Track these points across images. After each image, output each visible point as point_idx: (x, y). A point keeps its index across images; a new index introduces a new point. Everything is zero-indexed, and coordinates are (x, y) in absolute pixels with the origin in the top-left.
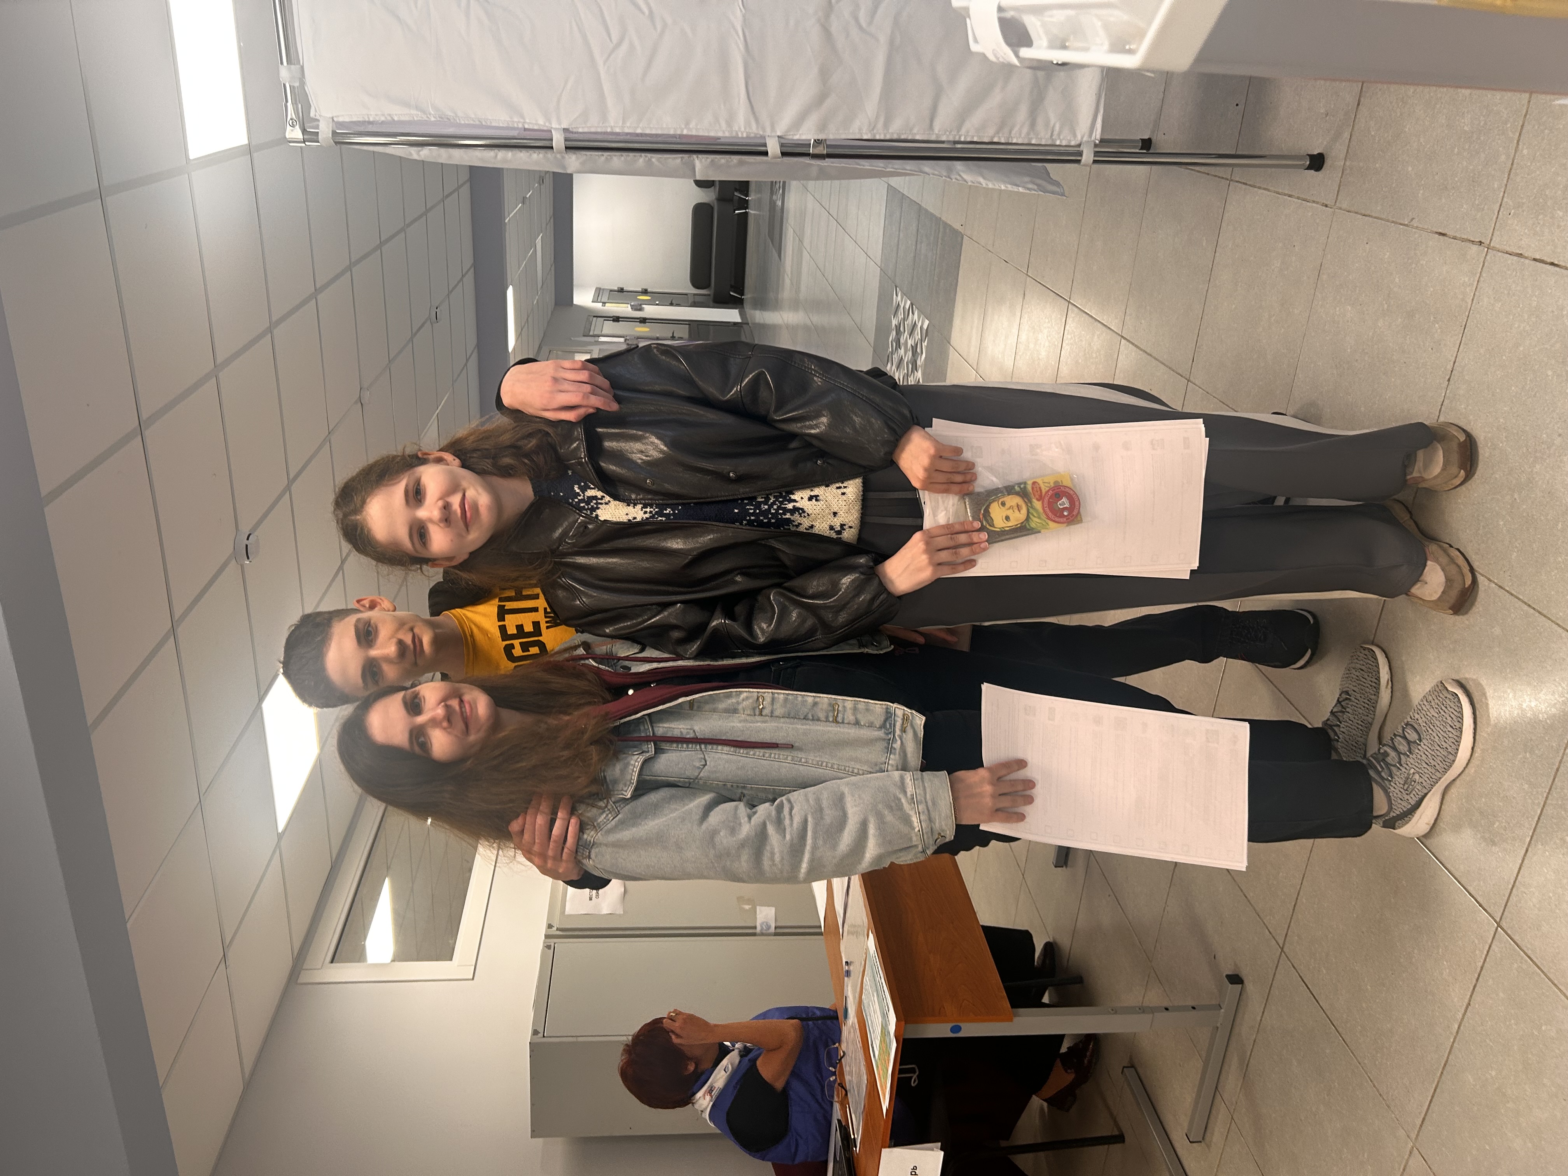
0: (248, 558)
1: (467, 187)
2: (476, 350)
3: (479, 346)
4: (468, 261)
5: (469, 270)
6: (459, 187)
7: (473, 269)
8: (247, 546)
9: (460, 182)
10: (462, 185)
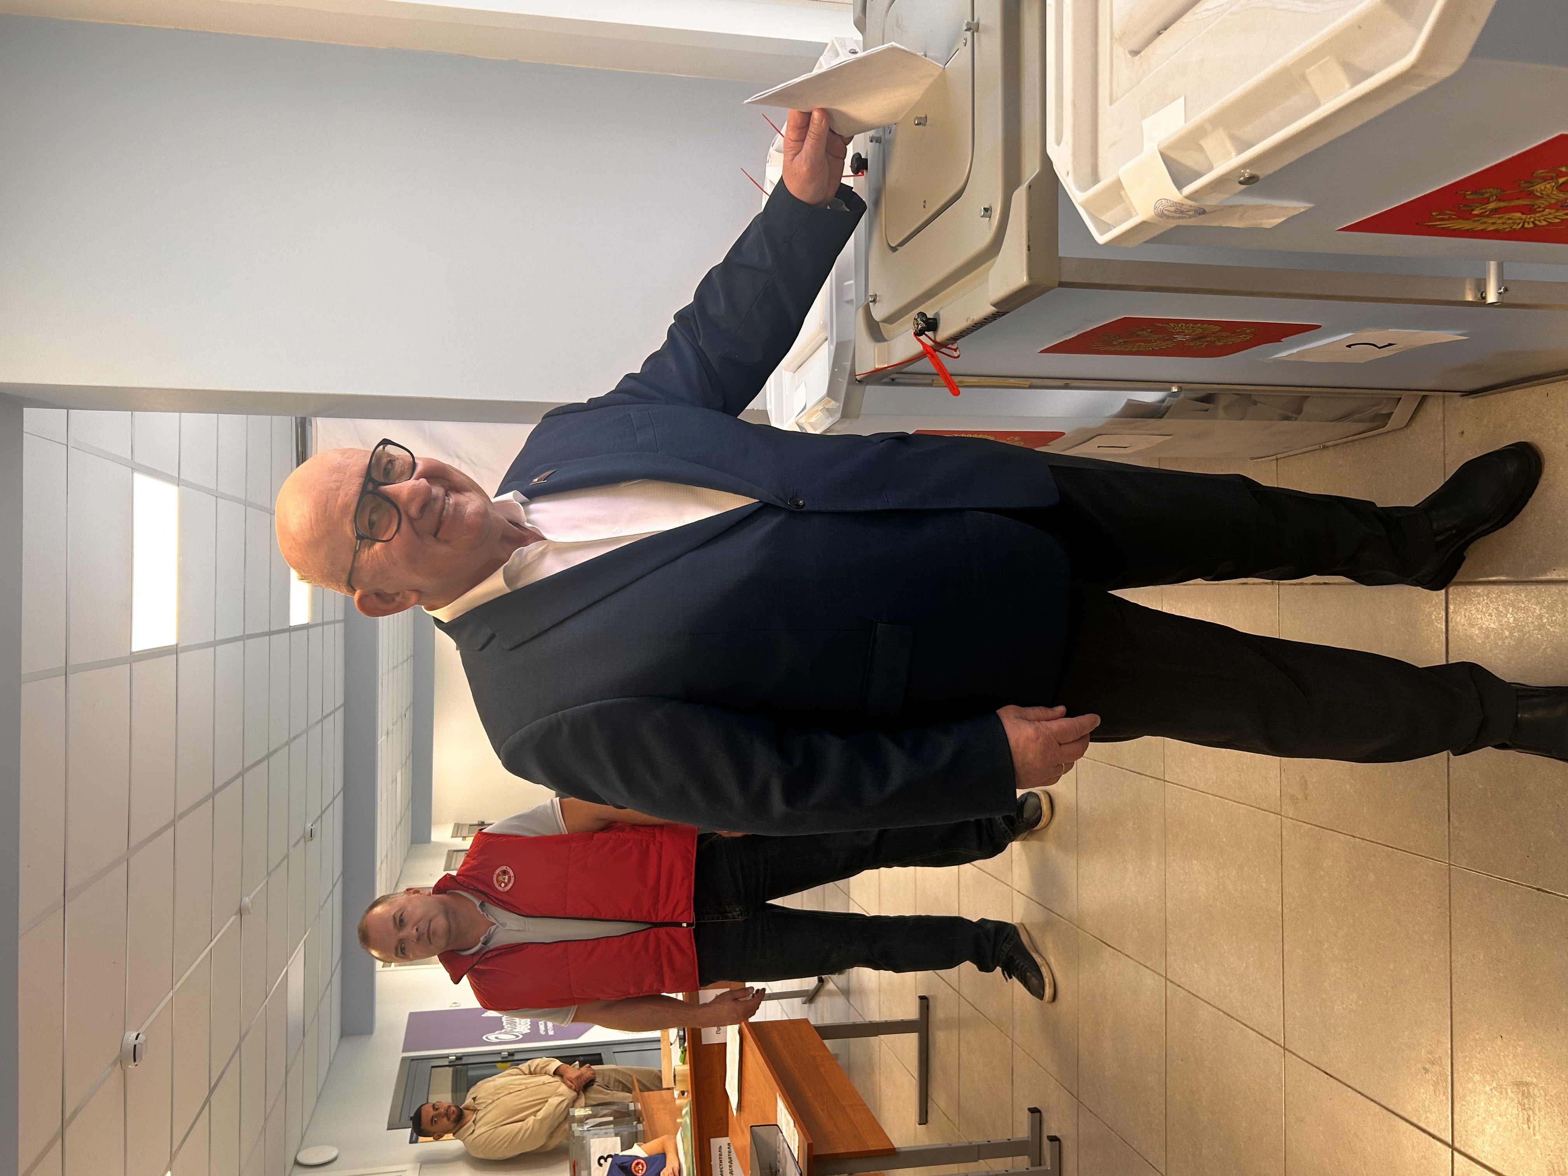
0: (135, 1061)
1: (342, 710)
2: (341, 877)
3: (345, 873)
4: (339, 785)
5: (339, 793)
6: (335, 710)
7: (342, 792)
8: (135, 1046)
9: (337, 706)
10: (338, 709)
